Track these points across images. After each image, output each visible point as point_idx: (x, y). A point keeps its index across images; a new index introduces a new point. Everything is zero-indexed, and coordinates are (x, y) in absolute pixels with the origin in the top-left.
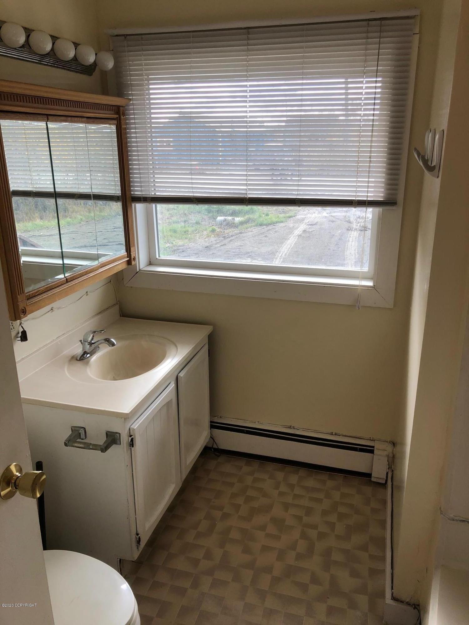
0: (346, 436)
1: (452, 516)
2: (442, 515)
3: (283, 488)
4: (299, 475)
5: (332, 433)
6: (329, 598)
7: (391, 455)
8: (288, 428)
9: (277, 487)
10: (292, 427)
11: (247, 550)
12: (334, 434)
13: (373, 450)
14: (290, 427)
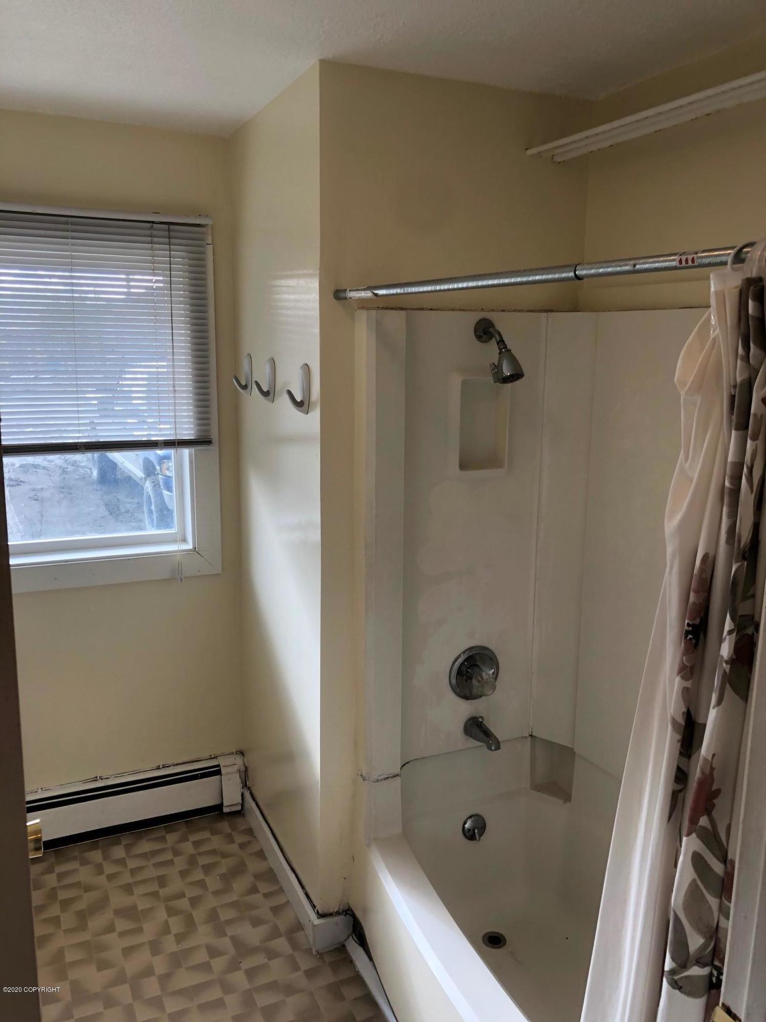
0: (177, 765)
1: (376, 777)
2: (366, 782)
3: (110, 869)
4: (123, 843)
5: (159, 766)
6: (241, 962)
7: (243, 769)
8: (92, 781)
9: (99, 869)
10: (98, 778)
11: (103, 965)
12: (161, 767)
13: (220, 770)
14: (95, 779)
